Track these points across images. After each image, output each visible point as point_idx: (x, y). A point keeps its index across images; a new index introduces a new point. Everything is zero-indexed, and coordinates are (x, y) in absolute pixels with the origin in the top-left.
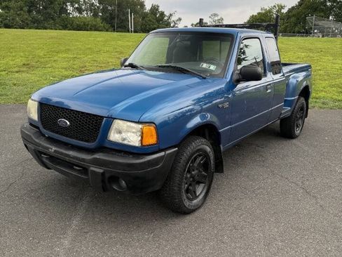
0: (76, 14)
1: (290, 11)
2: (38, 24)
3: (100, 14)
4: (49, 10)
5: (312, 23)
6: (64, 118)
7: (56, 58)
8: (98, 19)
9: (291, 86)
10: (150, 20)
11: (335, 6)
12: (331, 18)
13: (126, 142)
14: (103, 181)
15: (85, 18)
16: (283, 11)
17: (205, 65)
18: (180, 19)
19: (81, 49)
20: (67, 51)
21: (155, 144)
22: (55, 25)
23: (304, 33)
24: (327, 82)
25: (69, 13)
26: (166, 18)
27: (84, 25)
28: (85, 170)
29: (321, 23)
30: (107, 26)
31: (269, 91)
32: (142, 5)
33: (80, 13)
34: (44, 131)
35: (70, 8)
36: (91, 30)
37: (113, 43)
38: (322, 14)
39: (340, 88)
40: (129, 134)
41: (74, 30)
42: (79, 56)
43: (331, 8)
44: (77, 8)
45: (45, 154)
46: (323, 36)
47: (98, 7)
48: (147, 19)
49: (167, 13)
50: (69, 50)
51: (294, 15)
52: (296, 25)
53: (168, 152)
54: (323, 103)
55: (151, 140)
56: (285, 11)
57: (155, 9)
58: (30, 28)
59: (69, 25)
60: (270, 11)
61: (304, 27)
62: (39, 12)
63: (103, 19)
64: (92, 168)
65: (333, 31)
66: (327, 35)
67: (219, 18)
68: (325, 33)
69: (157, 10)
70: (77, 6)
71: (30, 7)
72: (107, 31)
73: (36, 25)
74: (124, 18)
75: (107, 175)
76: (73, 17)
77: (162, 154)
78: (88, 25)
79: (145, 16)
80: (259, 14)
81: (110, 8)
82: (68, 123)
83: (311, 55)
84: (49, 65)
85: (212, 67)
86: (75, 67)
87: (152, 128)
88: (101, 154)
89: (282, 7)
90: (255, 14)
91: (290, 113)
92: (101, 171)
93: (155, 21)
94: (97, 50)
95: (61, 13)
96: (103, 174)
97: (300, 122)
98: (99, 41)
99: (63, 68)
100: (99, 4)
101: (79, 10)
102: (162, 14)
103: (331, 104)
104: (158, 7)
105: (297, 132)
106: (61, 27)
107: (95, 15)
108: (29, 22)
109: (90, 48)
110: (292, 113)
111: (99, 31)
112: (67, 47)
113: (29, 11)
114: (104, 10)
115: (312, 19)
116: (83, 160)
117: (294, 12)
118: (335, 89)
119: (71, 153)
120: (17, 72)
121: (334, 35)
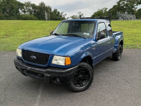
0: (23, 13)
1: (110, 10)
2: (7, 18)
3: (33, 13)
4: (12, 12)
5: (119, 15)
6: (33, 56)
7: (18, 32)
8: (32, 15)
9: (116, 40)
10: (54, 15)
11: (127, 8)
12: (126, 13)
13: (58, 64)
14: (50, 80)
15: (27, 15)
16: (107, 10)
17: (85, 34)
18: (66, 15)
19: (28, 28)
20: (22, 29)
21: (70, 64)
22: (14, 18)
23: (115, 19)
24: (127, 38)
25: (20, 13)
26: (60, 14)
27: (27, 17)
28: (43, 76)
29: (122, 15)
30: (36, 18)
31: (109, 43)
32: (50, 9)
33: (25, 13)
34: (24, 61)
35: (20, 11)
36: (29, 20)
37: (40, 25)
38: (123, 11)
39: (133, 40)
40: (60, 61)
41: (22, 20)
42: (27, 31)
43: (126, 9)
44: (23, 11)
45: (25, 70)
46: (123, 20)
47: (32, 10)
48: (52, 15)
49: (60, 12)
50: (23, 28)
51: (111, 12)
52: (112, 16)
53: (75, 67)
54: (127, 46)
55: (69, 63)
56: (108, 10)
57: (55, 11)
58: (4, 20)
59: (20, 18)
60: (102, 10)
61: (116, 16)
62: (7, 13)
63: (34, 15)
64: (46, 75)
65: (127, 18)
66: (125, 20)
67: (81, 14)
68: (124, 18)
69: (57, 11)
70: (23, 10)
71: (3, 11)
72: (36, 20)
73: (6, 18)
74: (43, 14)
75: (52, 77)
76: (22, 15)
77: (73, 68)
78: (28, 18)
79: (51, 13)
80: (97, 11)
81: (37, 10)
82: (35, 57)
83: (120, 27)
84: (16, 35)
85: (88, 34)
86: (26, 35)
87: (69, 58)
88: (49, 69)
89: (106, 9)
90: (96, 12)
91: (116, 51)
92: (50, 76)
93: (56, 15)
94: (34, 28)
95: (16, 13)
96: (50, 77)
97: (120, 54)
98: (35, 24)
99: (21, 36)
100: (33, 9)
101: (24, 12)
102: (59, 12)
103: (130, 47)
104: (57, 10)
105: (119, 58)
106: (17, 19)
107: (31, 14)
108: (3, 17)
109: (32, 27)
110: (117, 51)
111: (33, 20)
112: (22, 27)
113: (3, 13)
114: (35, 11)
115: (119, 13)
116: (42, 72)
117: (111, 11)
118: (131, 41)
119: (37, 69)
120: (2, 38)
121: (128, 19)
